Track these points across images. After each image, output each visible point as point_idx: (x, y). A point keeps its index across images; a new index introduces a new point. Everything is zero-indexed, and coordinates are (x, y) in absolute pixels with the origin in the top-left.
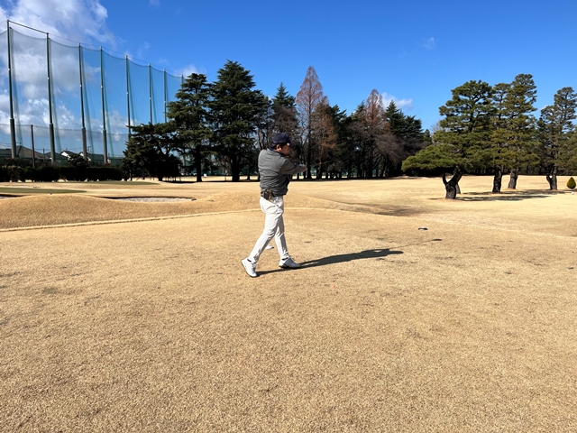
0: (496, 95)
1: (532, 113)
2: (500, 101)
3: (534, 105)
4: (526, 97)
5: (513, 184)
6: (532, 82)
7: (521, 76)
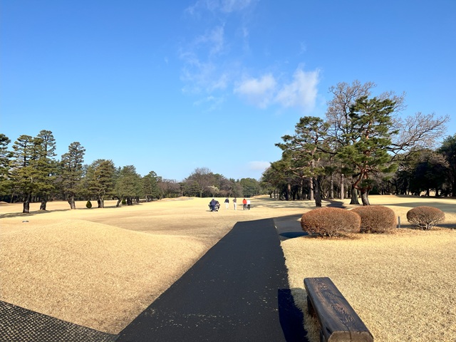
0: (21, 143)
1: (54, 157)
2: (25, 147)
3: (55, 152)
4: (48, 146)
5: (43, 207)
6: (52, 136)
7: (44, 131)
